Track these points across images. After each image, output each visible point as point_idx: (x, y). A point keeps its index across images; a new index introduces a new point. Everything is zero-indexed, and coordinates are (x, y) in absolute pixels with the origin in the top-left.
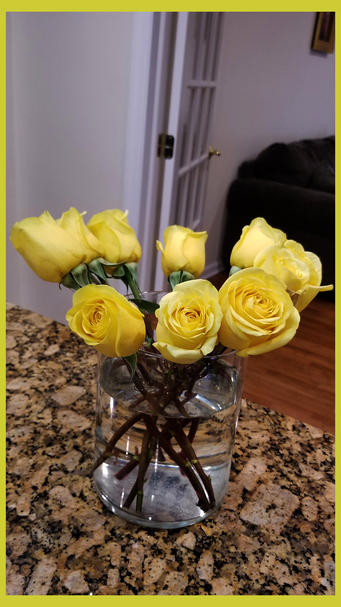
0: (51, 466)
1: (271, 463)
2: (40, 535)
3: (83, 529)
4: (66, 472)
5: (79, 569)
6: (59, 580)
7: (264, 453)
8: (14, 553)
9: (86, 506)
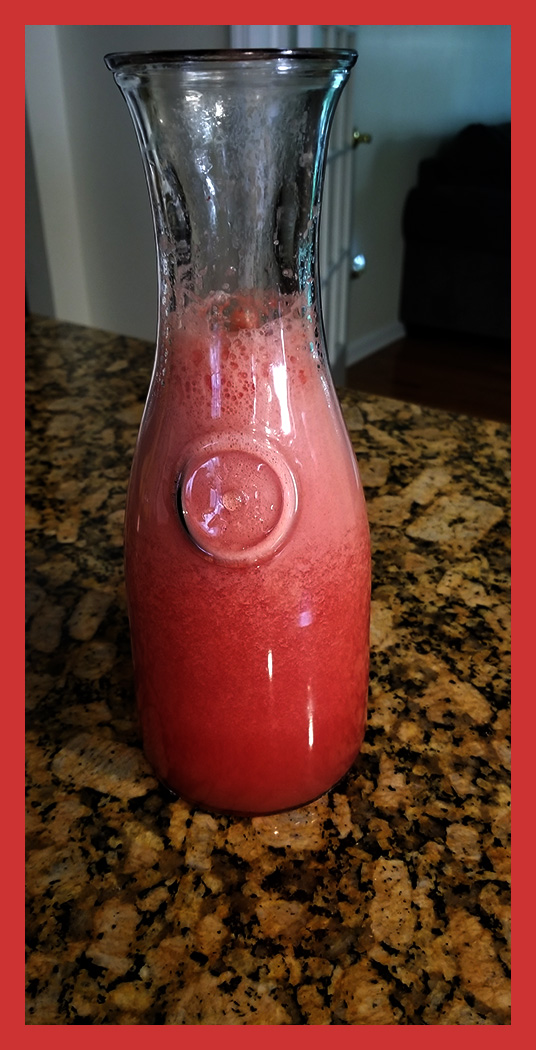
0: (112, 489)
1: (458, 472)
7: (446, 463)
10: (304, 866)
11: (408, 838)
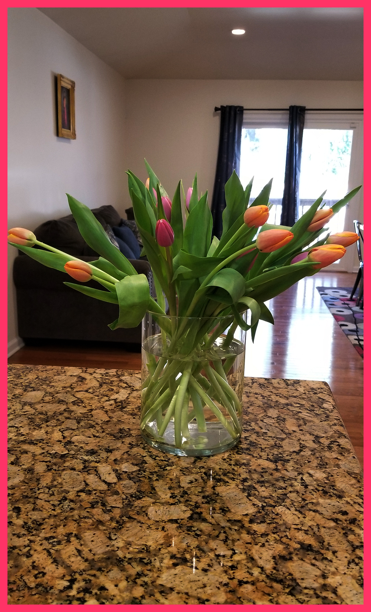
0: (60, 430)
2: (86, 458)
3: (111, 448)
4: (74, 430)
5: (125, 463)
6: (118, 470)
8: (77, 468)
9: (102, 439)
10: (257, 516)
11: (278, 501)
